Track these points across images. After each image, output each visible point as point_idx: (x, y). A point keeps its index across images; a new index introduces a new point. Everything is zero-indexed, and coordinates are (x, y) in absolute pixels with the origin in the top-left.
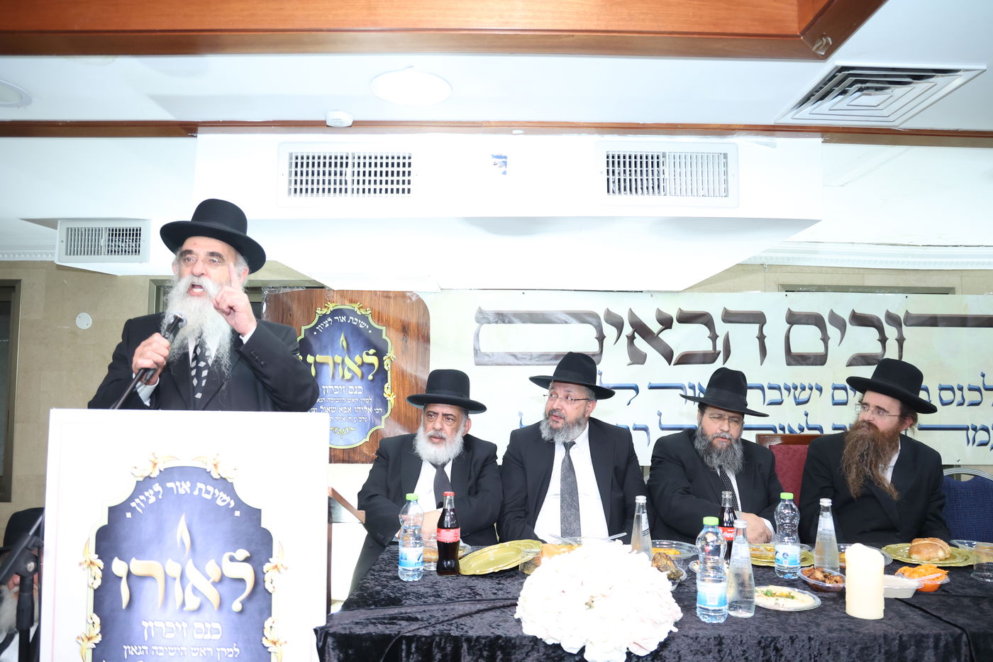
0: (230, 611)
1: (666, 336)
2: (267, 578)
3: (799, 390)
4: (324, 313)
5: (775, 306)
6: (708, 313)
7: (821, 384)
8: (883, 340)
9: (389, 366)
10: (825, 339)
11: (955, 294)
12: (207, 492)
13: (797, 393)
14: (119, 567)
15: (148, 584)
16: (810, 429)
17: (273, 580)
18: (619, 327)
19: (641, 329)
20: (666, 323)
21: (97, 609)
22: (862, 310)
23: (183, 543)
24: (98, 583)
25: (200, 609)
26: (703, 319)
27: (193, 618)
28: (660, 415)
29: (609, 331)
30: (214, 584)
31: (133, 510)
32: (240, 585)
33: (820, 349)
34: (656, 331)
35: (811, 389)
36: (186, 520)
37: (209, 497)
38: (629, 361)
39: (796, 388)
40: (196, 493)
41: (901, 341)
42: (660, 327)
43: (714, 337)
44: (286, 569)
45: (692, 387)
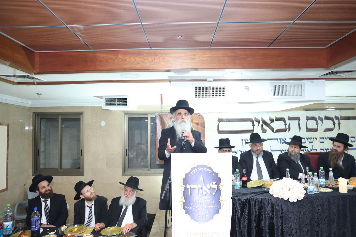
0: (212, 195)
1: (272, 125)
2: (220, 187)
3: (310, 139)
5: (303, 115)
6: (284, 118)
7: (316, 137)
8: (334, 124)
10: (317, 124)
11: (355, 110)
12: (207, 170)
13: (310, 140)
14: (188, 186)
15: (194, 190)
16: (313, 150)
17: (221, 188)
18: (259, 122)
19: (265, 122)
20: (272, 121)
21: (183, 195)
22: (328, 115)
23: (202, 181)
24: (184, 190)
25: (206, 195)
26: (283, 119)
27: (204, 196)
28: (271, 147)
29: (256, 123)
30: (209, 189)
31: (191, 174)
32: (214, 189)
33: (316, 127)
34: (269, 123)
35: (314, 138)
36: (202, 176)
37: (207, 171)
38: (262, 132)
39: (309, 138)
40: (204, 170)
41: (339, 124)
42: (270, 122)
43: (286, 125)
44: (224, 185)
45: (280, 139)
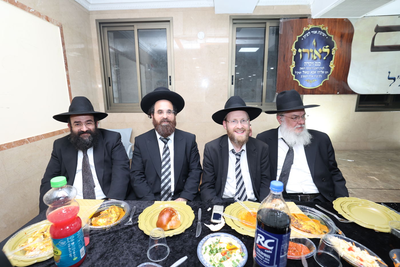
4: (307, 29)
9: (334, 53)
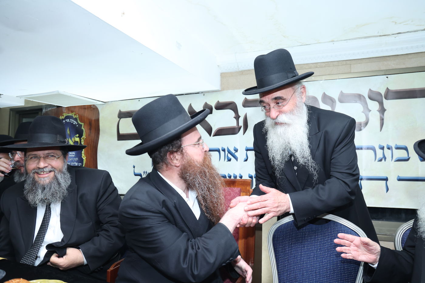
4: (62, 118)
6: (234, 102)
8: (367, 112)
41: (382, 110)
43: (237, 117)
45: (224, 150)
